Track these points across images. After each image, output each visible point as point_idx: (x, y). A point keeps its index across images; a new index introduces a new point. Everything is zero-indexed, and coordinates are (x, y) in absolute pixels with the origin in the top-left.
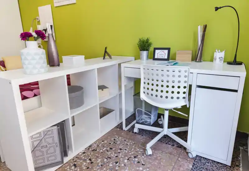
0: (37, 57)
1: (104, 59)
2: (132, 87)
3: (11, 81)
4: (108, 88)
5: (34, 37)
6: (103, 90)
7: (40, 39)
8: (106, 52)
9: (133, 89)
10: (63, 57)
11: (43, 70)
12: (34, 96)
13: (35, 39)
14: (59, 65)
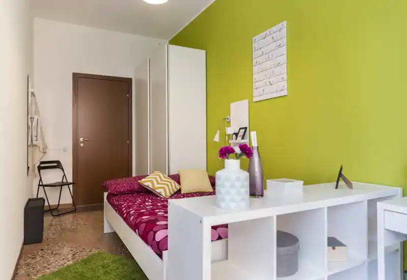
0: (238, 184)
1: (336, 188)
2: (397, 250)
3: (202, 219)
4: (345, 246)
5: (236, 154)
6: (334, 248)
7: (244, 157)
8: (340, 175)
9: (399, 253)
10: (267, 181)
11: (243, 204)
12: (218, 239)
13: (238, 157)
14: (262, 196)
